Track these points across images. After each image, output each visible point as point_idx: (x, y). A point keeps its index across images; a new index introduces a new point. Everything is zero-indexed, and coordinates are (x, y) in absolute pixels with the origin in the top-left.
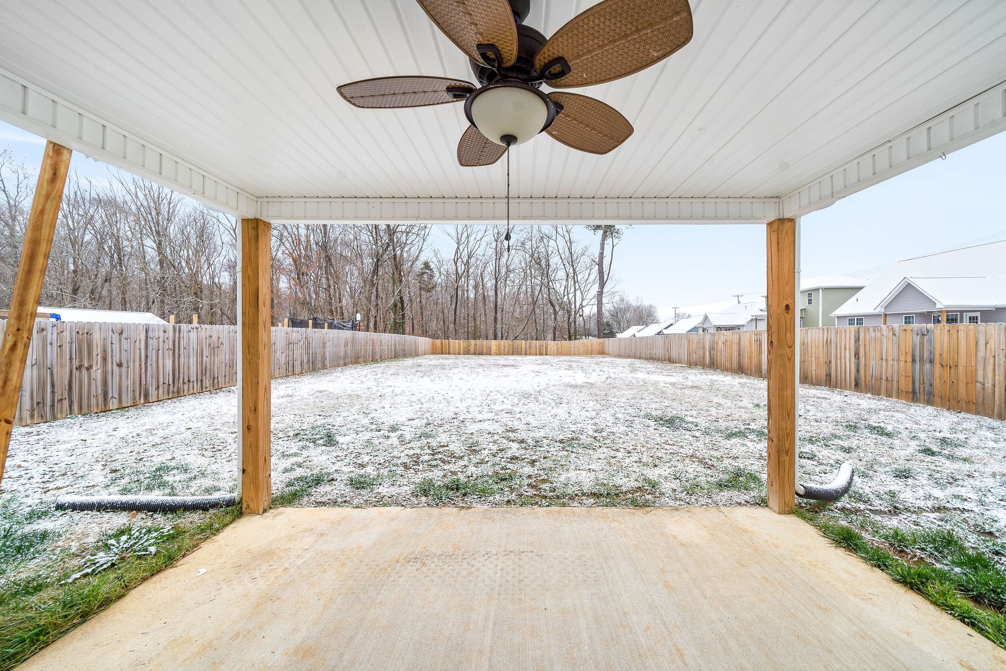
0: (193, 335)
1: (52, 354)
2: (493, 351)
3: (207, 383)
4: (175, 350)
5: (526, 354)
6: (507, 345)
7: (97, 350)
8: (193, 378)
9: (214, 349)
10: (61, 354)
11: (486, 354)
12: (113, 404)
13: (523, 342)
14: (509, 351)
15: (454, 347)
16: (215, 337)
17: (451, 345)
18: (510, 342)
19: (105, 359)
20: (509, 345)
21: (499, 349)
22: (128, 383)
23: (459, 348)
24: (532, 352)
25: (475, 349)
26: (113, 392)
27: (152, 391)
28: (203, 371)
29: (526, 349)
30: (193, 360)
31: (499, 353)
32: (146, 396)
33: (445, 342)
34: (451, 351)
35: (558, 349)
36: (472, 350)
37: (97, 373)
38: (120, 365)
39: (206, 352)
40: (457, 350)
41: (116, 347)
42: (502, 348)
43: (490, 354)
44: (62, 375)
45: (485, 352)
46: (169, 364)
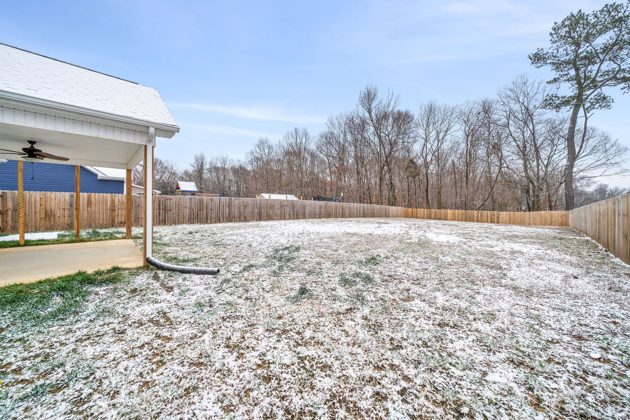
0: (237, 201)
1: (193, 205)
2: (449, 218)
3: (242, 218)
4: (230, 206)
5: (478, 221)
6: (460, 213)
7: (205, 205)
8: (236, 216)
9: (245, 207)
10: (195, 206)
11: (444, 219)
12: (209, 221)
13: (475, 212)
14: (462, 218)
15: (421, 213)
16: (245, 202)
17: (418, 212)
18: (464, 211)
19: (207, 208)
20: (462, 214)
21: (455, 216)
22: (214, 216)
23: (424, 214)
24: (483, 220)
25: (435, 215)
26: (209, 218)
27: (221, 219)
28: (240, 214)
29: (477, 217)
30: (236, 210)
31: (454, 219)
32: (219, 220)
33: (415, 210)
34: (419, 216)
35: (510, 218)
36: (433, 216)
37: (205, 212)
38: (211, 210)
39: (242, 207)
40: (422, 216)
41: (210, 204)
42: (457, 216)
43: (447, 220)
44: (195, 211)
45: (443, 218)
46: (227, 210)
